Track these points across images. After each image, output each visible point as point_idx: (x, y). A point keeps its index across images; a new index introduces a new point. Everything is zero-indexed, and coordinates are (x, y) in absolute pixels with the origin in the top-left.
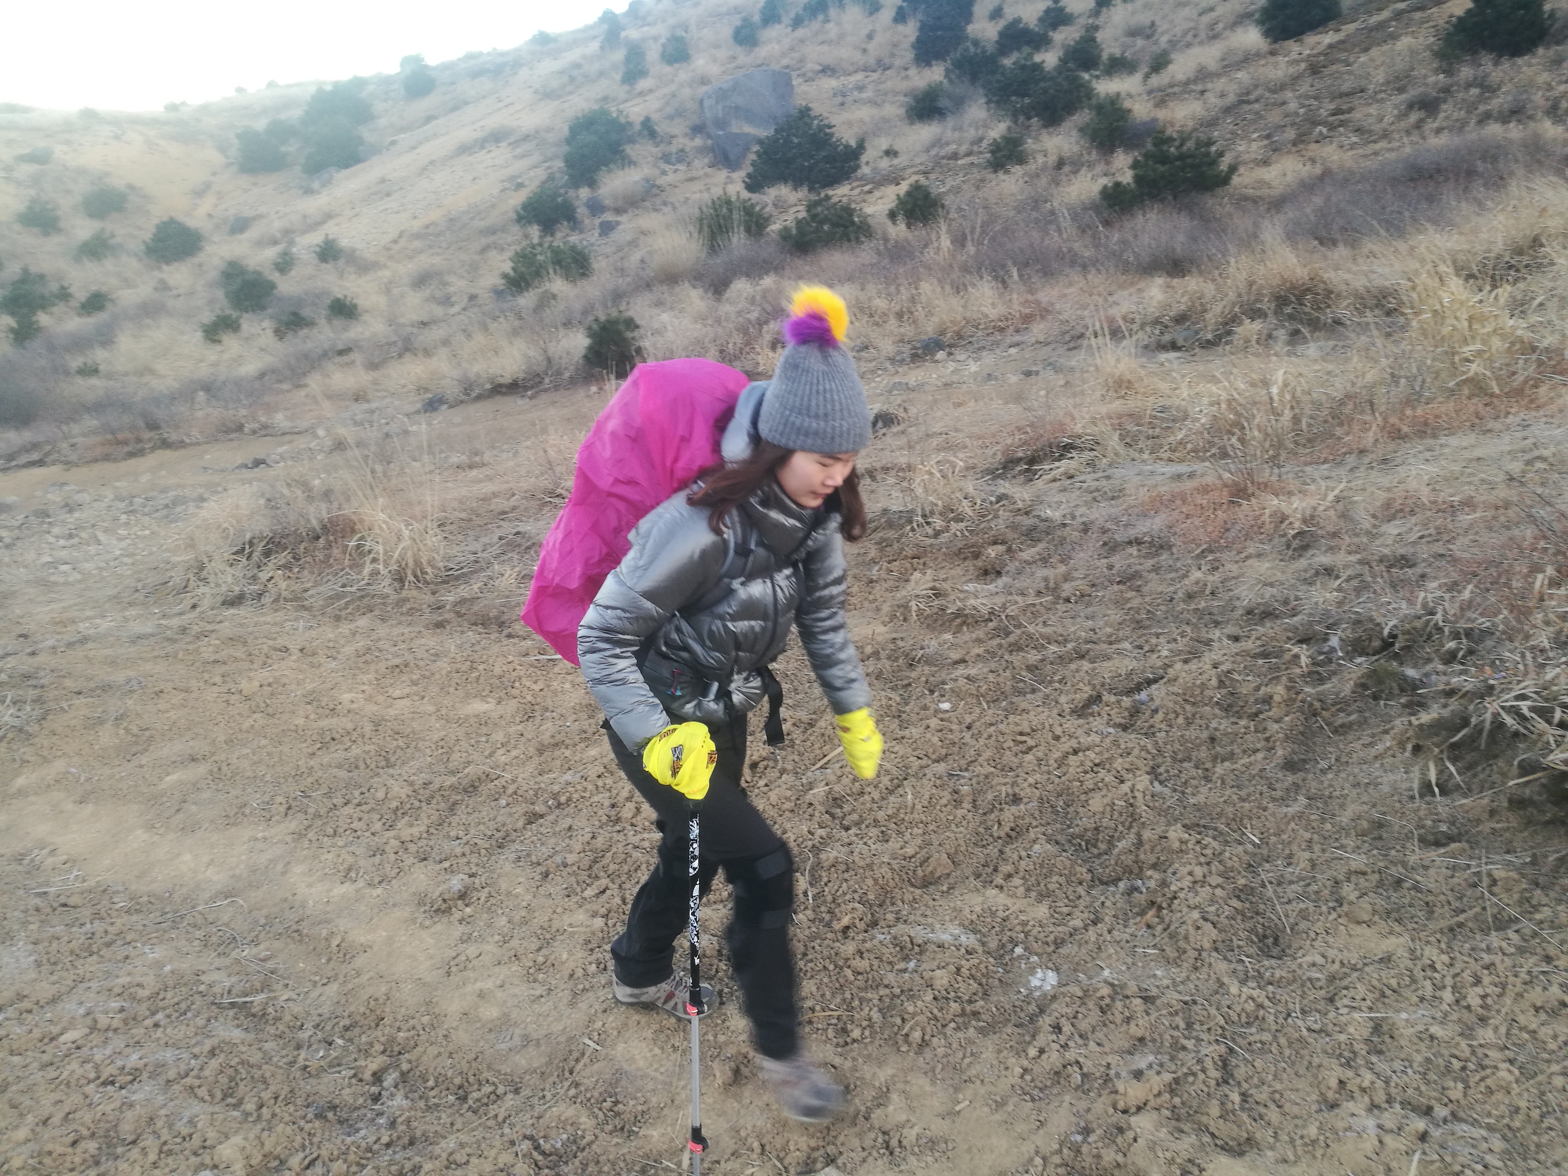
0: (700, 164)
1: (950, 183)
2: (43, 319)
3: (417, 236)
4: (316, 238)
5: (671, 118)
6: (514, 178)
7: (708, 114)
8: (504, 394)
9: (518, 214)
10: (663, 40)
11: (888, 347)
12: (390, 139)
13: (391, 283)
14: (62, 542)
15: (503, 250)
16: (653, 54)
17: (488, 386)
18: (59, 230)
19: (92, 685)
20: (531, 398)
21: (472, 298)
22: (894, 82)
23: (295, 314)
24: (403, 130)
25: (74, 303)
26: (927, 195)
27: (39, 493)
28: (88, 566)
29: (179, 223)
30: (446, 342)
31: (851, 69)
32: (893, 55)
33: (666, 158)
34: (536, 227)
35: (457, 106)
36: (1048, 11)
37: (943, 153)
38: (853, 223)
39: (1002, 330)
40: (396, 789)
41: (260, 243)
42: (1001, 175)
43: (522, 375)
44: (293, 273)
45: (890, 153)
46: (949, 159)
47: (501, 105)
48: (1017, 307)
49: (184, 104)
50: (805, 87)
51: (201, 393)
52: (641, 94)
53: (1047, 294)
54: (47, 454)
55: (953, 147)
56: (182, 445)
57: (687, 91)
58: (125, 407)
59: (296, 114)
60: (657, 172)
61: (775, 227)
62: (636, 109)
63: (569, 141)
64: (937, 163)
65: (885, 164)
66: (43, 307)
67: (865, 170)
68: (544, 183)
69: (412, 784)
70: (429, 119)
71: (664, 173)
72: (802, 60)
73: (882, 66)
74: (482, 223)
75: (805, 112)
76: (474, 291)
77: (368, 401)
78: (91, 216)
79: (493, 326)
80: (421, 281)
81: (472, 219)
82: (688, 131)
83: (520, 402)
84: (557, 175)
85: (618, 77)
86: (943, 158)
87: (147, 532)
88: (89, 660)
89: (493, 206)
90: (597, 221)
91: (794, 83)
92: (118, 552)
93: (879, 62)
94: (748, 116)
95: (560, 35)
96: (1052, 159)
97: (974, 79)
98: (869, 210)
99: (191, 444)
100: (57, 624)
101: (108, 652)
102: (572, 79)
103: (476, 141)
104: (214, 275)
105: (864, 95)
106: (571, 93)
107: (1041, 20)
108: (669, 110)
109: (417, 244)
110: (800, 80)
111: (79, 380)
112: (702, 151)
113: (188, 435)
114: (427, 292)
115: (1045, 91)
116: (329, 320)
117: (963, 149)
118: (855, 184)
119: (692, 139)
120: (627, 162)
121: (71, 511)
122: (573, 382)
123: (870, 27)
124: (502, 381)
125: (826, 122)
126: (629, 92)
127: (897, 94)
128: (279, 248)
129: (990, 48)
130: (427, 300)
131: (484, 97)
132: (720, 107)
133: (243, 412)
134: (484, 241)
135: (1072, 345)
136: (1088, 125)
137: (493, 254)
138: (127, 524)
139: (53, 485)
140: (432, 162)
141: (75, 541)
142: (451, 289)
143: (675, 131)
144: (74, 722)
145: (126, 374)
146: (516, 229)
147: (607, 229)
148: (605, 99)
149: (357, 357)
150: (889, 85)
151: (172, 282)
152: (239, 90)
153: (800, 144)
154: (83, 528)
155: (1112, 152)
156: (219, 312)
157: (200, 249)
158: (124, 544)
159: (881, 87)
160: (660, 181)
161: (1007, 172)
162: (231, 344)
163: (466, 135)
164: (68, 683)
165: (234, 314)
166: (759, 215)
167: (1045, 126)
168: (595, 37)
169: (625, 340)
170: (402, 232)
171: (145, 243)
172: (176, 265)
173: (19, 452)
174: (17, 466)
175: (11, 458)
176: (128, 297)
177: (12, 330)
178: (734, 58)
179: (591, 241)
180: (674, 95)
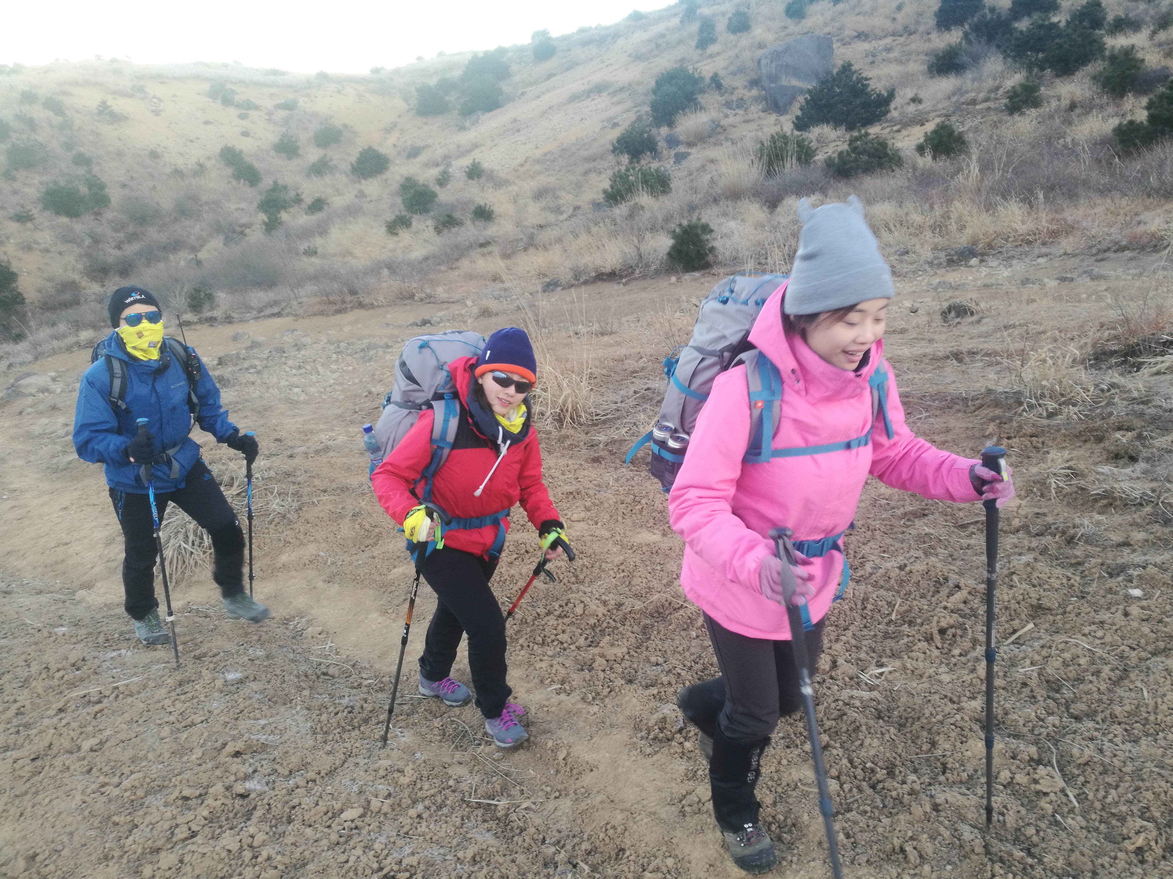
0: (755, 110)
1: (968, 124)
2: (284, 216)
3: (538, 161)
4: (466, 162)
5: (734, 74)
6: (610, 119)
7: (764, 71)
8: (604, 280)
9: (613, 144)
10: (730, 15)
11: (927, 253)
12: (521, 91)
13: (518, 195)
14: (294, 371)
15: (600, 173)
16: (721, 26)
17: (593, 274)
18: (298, 155)
19: (334, 485)
20: (625, 284)
21: (577, 208)
22: (917, 44)
23: (449, 216)
24: (530, 84)
25: (304, 206)
26: (951, 133)
27: (278, 336)
28: (312, 390)
29: (374, 150)
30: (559, 240)
31: (882, 34)
32: (918, 23)
33: (728, 105)
34: (626, 156)
35: (571, 66)
37: (963, 100)
38: (886, 155)
39: (1029, 243)
40: (594, 607)
41: (427, 165)
42: (1016, 117)
43: (619, 267)
44: (449, 187)
45: (916, 100)
46: (968, 104)
47: (603, 65)
48: (1044, 223)
49: (383, 68)
50: (842, 50)
51: (386, 270)
52: (711, 56)
53: (1070, 215)
54: (282, 309)
55: (973, 94)
56: (372, 306)
57: (747, 54)
58: (335, 277)
59: (457, 74)
60: (721, 115)
61: (820, 157)
62: (707, 68)
63: (654, 92)
64: (958, 108)
65: (912, 109)
66: (285, 208)
67: (894, 114)
68: (634, 123)
69: (605, 603)
70: (550, 76)
71: (727, 116)
72: (841, 28)
73: (908, 31)
74: (586, 153)
75: (847, 68)
76: (578, 204)
77: (502, 282)
78: (319, 145)
79: (594, 229)
80: (539, 195)
81: (579, 149)
82: (746, 83)
83: (616, 287)
84: (644, 117)
85: (694, 43)
86: (963, 103)
87: (351, 368)
88: (332, 465)
89: (595, 140)
90: (673, 152)
91: (835, 46)
92: (332, 381)
93: (906, 28)
94: (796, 72)
95: (650, 13)
96: (1065, 103)
97: (990, 39)
98: (899, 145)
99: (378, 306)
100: (301, 433)
101: (345, 460)
102: (658, 46)
103: (584, 91)
104: (395, 186)
105: (891, 55)
106: (656, 56)
108: (733, 68)
109: (538, 167)
110: (839, 44)
111: (305, 259)
112: (756, 100)
113: (377, 300)
114: (543, 203)
115: (1060, 46)
116: (473, 221)
117: (982, 96)
118: (885, 125)
119: (750, 90)
120: (698, 107)
121: (299, 349)
122: (657, 273)
124: (604, 270)
125: (864, 75)
126: (701, 55)
127: (918, 54)
128: (441, 168)
129: (1004, 16)
130: (544, 209)
131: (591, 60)
132: (773, 65)
133: (415, 285)
134: (587, 166)
135: (1099, 257)
136: (1101, 73)
137: (593, 176)
138: (336, 361)
139: (288, 330)
140: (551, 108)
141: (303, 371)
142: (561, 202)
143: (736, 84)
144: (322, 514)
145: (334, 255)
146: (611, 157)
147: (680, 158)
148: (682, 60)
149: (495, 249)
150: (913, 46)
151: (367, 192)
152: (419, 58)
153: (841, 93)
154: (307, 362)
155: (1122, 96)
156: (397, 213)
157: (387, 169)
158: (336, 375)
159: (906, 48)
160: (724, 122)
161: (1022, 114)
162: (405, 236)
163: (577, 87)
164: (317, 482)
165: (408, 215)
166: (809, 148)
167: (1058, 76)
168: (676, 15)
169: (701, 241)
170: (527, 158)
171: (352, 164)
172: (370, 180)
173: (266, 307)
174: (264, 316)
175: (260, 310)
176: (338, 202)
177: (265, 223)
178: (785, 28)
179: (669, 167)
180: (737, 57)
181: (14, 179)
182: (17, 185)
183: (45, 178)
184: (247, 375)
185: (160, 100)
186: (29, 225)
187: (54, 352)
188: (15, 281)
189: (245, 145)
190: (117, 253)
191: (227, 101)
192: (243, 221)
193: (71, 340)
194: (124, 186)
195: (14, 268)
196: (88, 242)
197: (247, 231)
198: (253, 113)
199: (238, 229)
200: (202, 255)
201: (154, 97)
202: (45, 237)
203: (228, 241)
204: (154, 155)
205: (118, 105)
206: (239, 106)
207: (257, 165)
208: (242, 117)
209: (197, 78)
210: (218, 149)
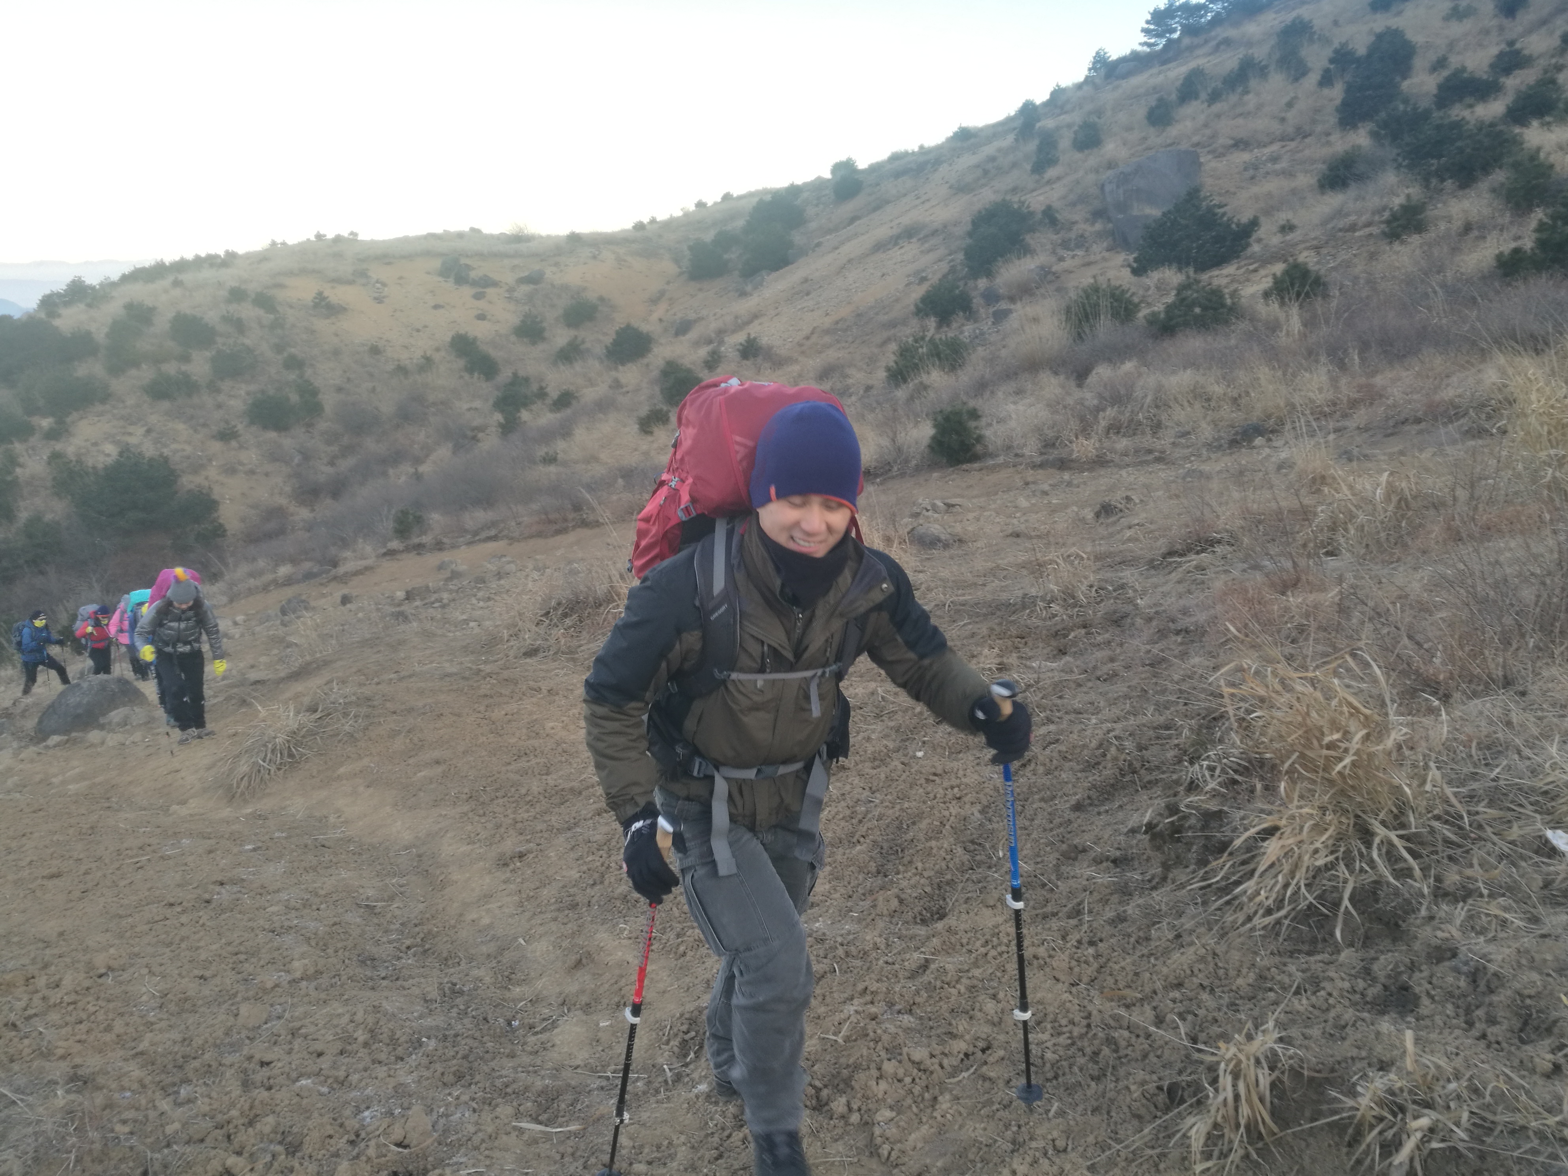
0: (1099, 249)
1: (1341, 257)
2: (525, 415)
3: (827, 332)
4: (740, 338)
5: (1073, 204)
6: (919, 272)
7: (1109, 198)
9: (916, 306)
10: (1076, 128)
11: (1209, 433)
12: (816, 241)
13: (799, 375)
16: (1065, 142)
18: (543, 339)
20: (881, 483)
21: (868, 388)
22: (1312, 149)
24: (829, 231)
25: (549, 401)
26: (1307, 273)
27: (484, 563)
29: (634, 329)
31: (1266, 140)
32: (1314, 122)
33: (1065, 244)
34: (933, 319)
35: (879, 206)
36: (1501, 55)
37: (1341, 224)
38: (1225, 305)
39: (1327, 415)
41: (697, 344)
42: (1397, 246)
43: (874, 464)
45: (1287, 228)
46: (1347, 230)
47: (918, 202)
48: (1347, 392)
50: (1213, 164)
51: (621, 480)
52: (1049, 182)
54: (500, 532)
55: (1353, 218)
56: (596, 524)
57: (1092, 177)
58: (563, 491)
60: (1054, 259)
61: (1143, 313)
62: (1040, 199)
63: (970, 234)
64: (1332, 236)
65: (1277, 240)
66: (525, 405)
67: (1256, 248)
68: (945, 276)
70: (853, 220)
71: (1061, 259)
72: (1213, 136)
73: (1301, 133)
74: (886, 317)
75: (1196, 193)
76: (870, 382)
78: (569, 325)
80: (825, 373)
81: (877, 314)
82: (1088, 216)
84: (959, 267)
85: (1028, 167)
86: (1340, 230)
89: (897, 300)
90: (991, 310)
91: (1203, 160)
93: (1298, 130)
94: (1149, 197)
95: (980, 130)
96: (1457, 225)
98: (1245, 291)
99: (603, 524)
102: (986, 172)
103: (891, 237)
104: (655, 373)
105: (1278, 167)
106: (982, 186)
107: (1492, 66)
108: (1073, 197)
109: (827, 339)
110: (1210, 157)
111: (540, 468)
112: (1101, 235)
113: (602, 516)
117: (1364, 219)
118: (1243, 263)
119: (1093, 224)
120: (1026, 251)
121: (498, 579)
122: (918, 469)
123: (1292, 95)
125: (1219, 201)
126: (1036, 182)
127: (1314, 162)
128: (711, 347)
129: (1424, 104)
131: (905, 195)
132: (1121, 191)
134: (885, 334)
135: (1393, 430)
136: (1503, 185)
139: (496, 556)
140: (850, 261)
142: (850, 381)
143: (1076, 217)
144: (384, 732)
145: (577, 462)
146: (914, 321)
147: (1000, 316)
148: (1011, 190)
150: (1308, 152)
151: (623, 381)
153: (1187, 225)
156: (654, 407)
157: (649, 350)
159: (1298, 156)
160: (1057, 268)
161: (1403, 242)
162: (658, 434)
163: (883, 232)
165: (664, 408)
166: (1129, 301)
168: (1013, 130)
169: (966, 429)
170: (815, 328)
171: (607, 347)
172: (629, 365)
173: (482, 529)
174: (480, 541)
175: (476, 533)
176: (589, 395)
177: (500, 425)
178: (1145, 139)
179: (986, 328)
180: (1078, 183)
181: (219, 391)
182: (221, 398)
183: (253, 387)
184: (431, 610)
185: (384, 285)
186: (234, 444)
187: (250, 592)
188: (216, 511)
189: (480, 331)
190: (329, 470)
191: (461, 280)
192: (477, 422)
193: (270, 577)
194: (339, 390)
195: (215, 496)
196: (297, 459)
197: (480, 435)
198: (491, 291)
199: (470, 434)
200: (424, 468)
201: (377, 282)
202: (251, 456)
203: (457, 448)
204: (375, 351)
205: (337, 295)
206: (474, 283)
207: (493, 353)
208: (478, 297)
209: (428, 254)
210: (448, 338)
